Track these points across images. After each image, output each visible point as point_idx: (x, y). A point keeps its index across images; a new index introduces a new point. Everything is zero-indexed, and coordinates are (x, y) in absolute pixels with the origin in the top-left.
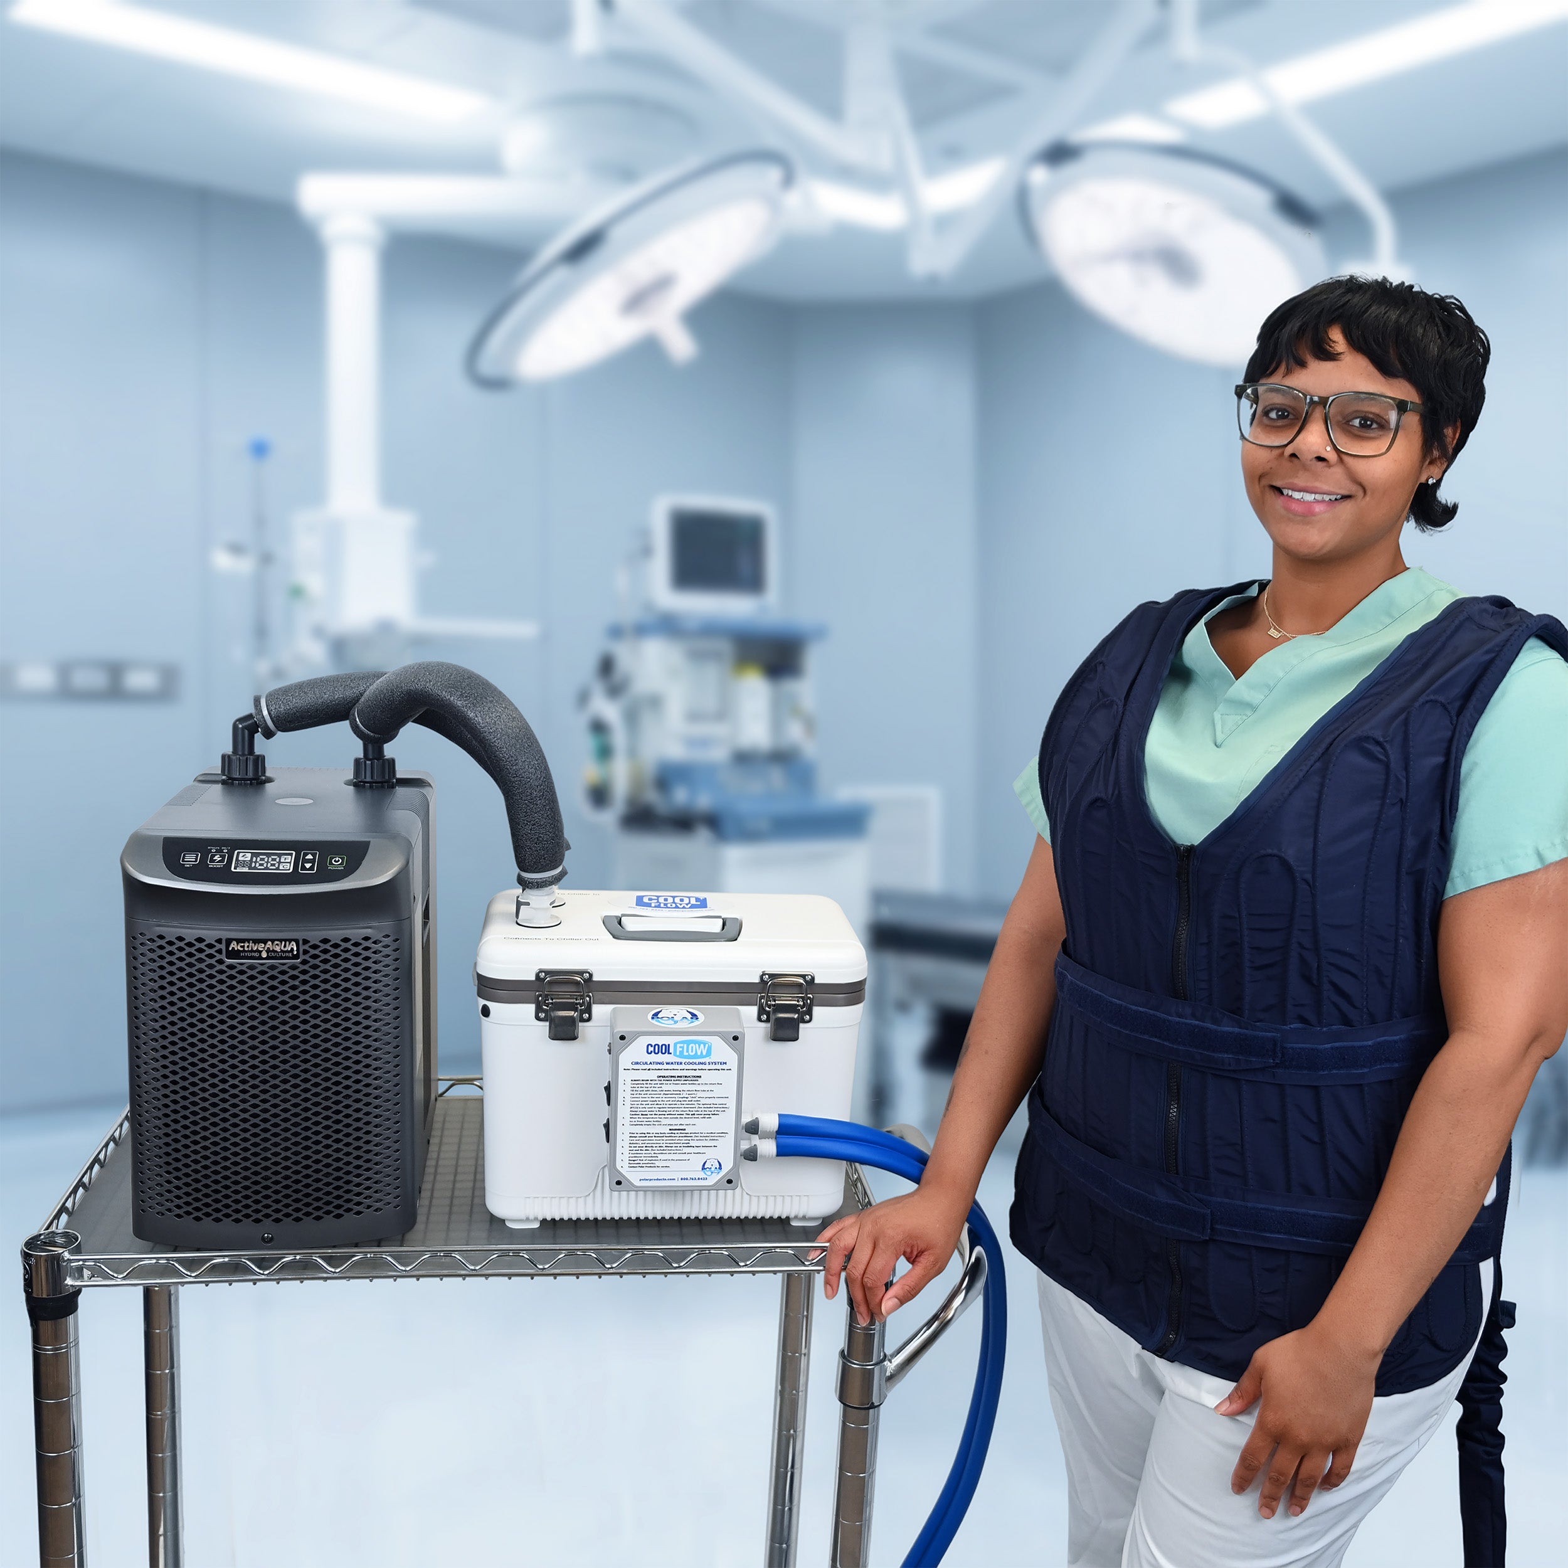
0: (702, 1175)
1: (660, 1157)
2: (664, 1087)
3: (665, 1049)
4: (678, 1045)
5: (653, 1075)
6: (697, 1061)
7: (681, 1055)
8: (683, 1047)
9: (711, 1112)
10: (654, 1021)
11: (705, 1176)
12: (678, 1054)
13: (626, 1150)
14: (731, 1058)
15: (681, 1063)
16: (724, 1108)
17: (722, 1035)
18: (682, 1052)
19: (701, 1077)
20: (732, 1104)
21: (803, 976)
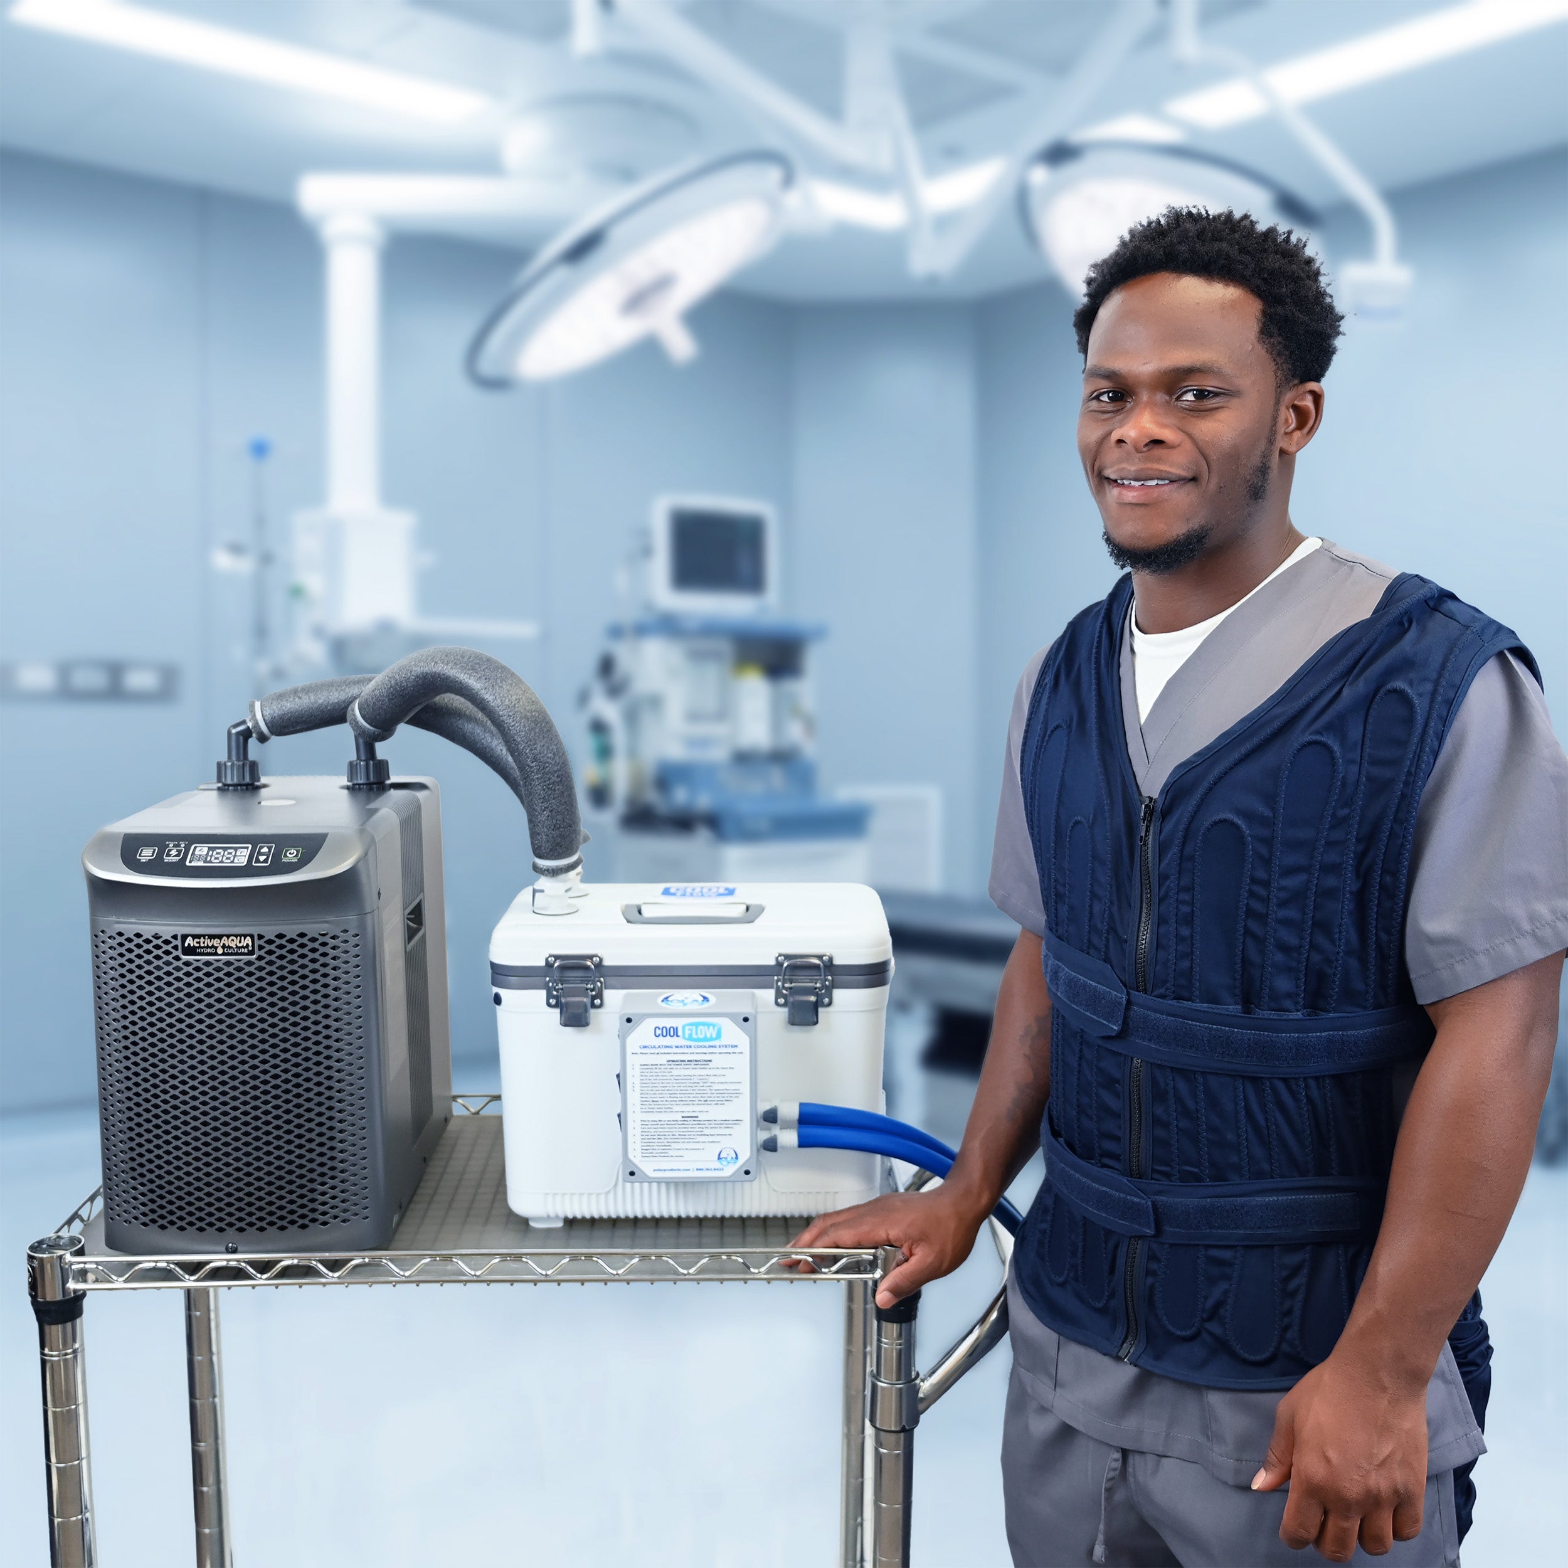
0: (717, 1165)
1: (674, 1146)
2: (675, 1072)
3: (675, 1032)
4: (687, 1028)
5: (663, 1059)
6: (707, 1044)
7: (690, 1038)
8: (691, 1030)
9: (724, 1098)
10: (663, 1004)
11: (721, 1166)
12: (687, 1036)
13: (638, 1138)
14: (742, 1040)
15: (690, 1047)
16: (737, 1093)
17: (731, 1016)
18: (690, 1035)
19: (710, 1061)
20: (746, 1089)
21: (820, 957)
